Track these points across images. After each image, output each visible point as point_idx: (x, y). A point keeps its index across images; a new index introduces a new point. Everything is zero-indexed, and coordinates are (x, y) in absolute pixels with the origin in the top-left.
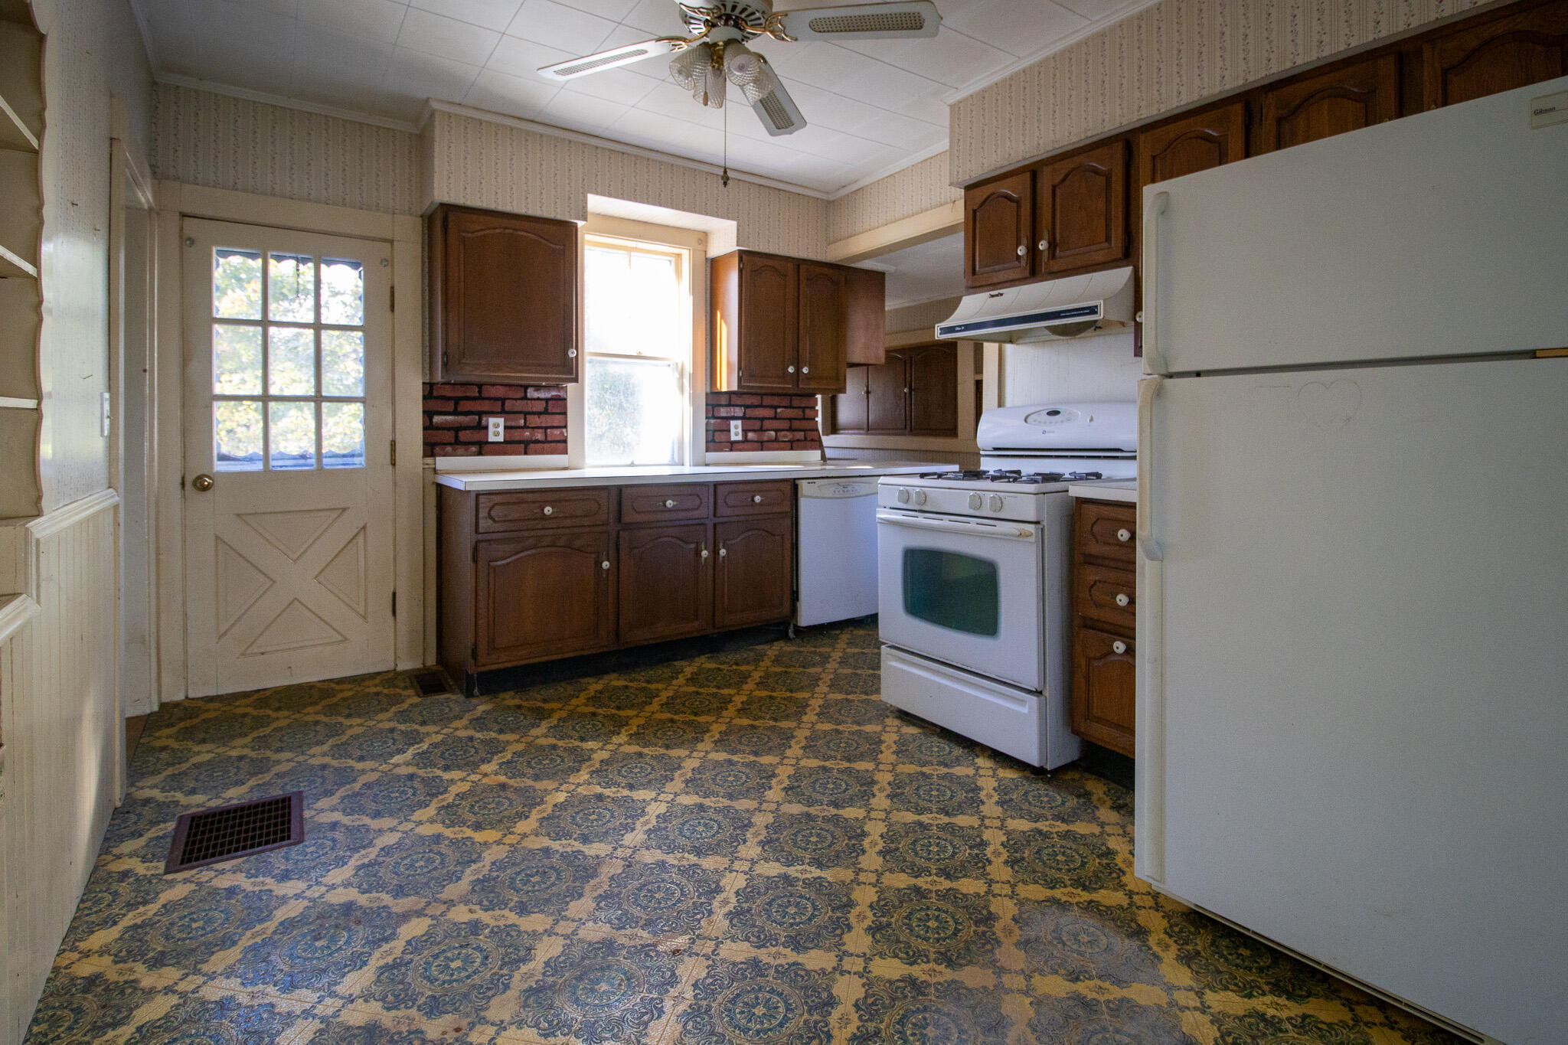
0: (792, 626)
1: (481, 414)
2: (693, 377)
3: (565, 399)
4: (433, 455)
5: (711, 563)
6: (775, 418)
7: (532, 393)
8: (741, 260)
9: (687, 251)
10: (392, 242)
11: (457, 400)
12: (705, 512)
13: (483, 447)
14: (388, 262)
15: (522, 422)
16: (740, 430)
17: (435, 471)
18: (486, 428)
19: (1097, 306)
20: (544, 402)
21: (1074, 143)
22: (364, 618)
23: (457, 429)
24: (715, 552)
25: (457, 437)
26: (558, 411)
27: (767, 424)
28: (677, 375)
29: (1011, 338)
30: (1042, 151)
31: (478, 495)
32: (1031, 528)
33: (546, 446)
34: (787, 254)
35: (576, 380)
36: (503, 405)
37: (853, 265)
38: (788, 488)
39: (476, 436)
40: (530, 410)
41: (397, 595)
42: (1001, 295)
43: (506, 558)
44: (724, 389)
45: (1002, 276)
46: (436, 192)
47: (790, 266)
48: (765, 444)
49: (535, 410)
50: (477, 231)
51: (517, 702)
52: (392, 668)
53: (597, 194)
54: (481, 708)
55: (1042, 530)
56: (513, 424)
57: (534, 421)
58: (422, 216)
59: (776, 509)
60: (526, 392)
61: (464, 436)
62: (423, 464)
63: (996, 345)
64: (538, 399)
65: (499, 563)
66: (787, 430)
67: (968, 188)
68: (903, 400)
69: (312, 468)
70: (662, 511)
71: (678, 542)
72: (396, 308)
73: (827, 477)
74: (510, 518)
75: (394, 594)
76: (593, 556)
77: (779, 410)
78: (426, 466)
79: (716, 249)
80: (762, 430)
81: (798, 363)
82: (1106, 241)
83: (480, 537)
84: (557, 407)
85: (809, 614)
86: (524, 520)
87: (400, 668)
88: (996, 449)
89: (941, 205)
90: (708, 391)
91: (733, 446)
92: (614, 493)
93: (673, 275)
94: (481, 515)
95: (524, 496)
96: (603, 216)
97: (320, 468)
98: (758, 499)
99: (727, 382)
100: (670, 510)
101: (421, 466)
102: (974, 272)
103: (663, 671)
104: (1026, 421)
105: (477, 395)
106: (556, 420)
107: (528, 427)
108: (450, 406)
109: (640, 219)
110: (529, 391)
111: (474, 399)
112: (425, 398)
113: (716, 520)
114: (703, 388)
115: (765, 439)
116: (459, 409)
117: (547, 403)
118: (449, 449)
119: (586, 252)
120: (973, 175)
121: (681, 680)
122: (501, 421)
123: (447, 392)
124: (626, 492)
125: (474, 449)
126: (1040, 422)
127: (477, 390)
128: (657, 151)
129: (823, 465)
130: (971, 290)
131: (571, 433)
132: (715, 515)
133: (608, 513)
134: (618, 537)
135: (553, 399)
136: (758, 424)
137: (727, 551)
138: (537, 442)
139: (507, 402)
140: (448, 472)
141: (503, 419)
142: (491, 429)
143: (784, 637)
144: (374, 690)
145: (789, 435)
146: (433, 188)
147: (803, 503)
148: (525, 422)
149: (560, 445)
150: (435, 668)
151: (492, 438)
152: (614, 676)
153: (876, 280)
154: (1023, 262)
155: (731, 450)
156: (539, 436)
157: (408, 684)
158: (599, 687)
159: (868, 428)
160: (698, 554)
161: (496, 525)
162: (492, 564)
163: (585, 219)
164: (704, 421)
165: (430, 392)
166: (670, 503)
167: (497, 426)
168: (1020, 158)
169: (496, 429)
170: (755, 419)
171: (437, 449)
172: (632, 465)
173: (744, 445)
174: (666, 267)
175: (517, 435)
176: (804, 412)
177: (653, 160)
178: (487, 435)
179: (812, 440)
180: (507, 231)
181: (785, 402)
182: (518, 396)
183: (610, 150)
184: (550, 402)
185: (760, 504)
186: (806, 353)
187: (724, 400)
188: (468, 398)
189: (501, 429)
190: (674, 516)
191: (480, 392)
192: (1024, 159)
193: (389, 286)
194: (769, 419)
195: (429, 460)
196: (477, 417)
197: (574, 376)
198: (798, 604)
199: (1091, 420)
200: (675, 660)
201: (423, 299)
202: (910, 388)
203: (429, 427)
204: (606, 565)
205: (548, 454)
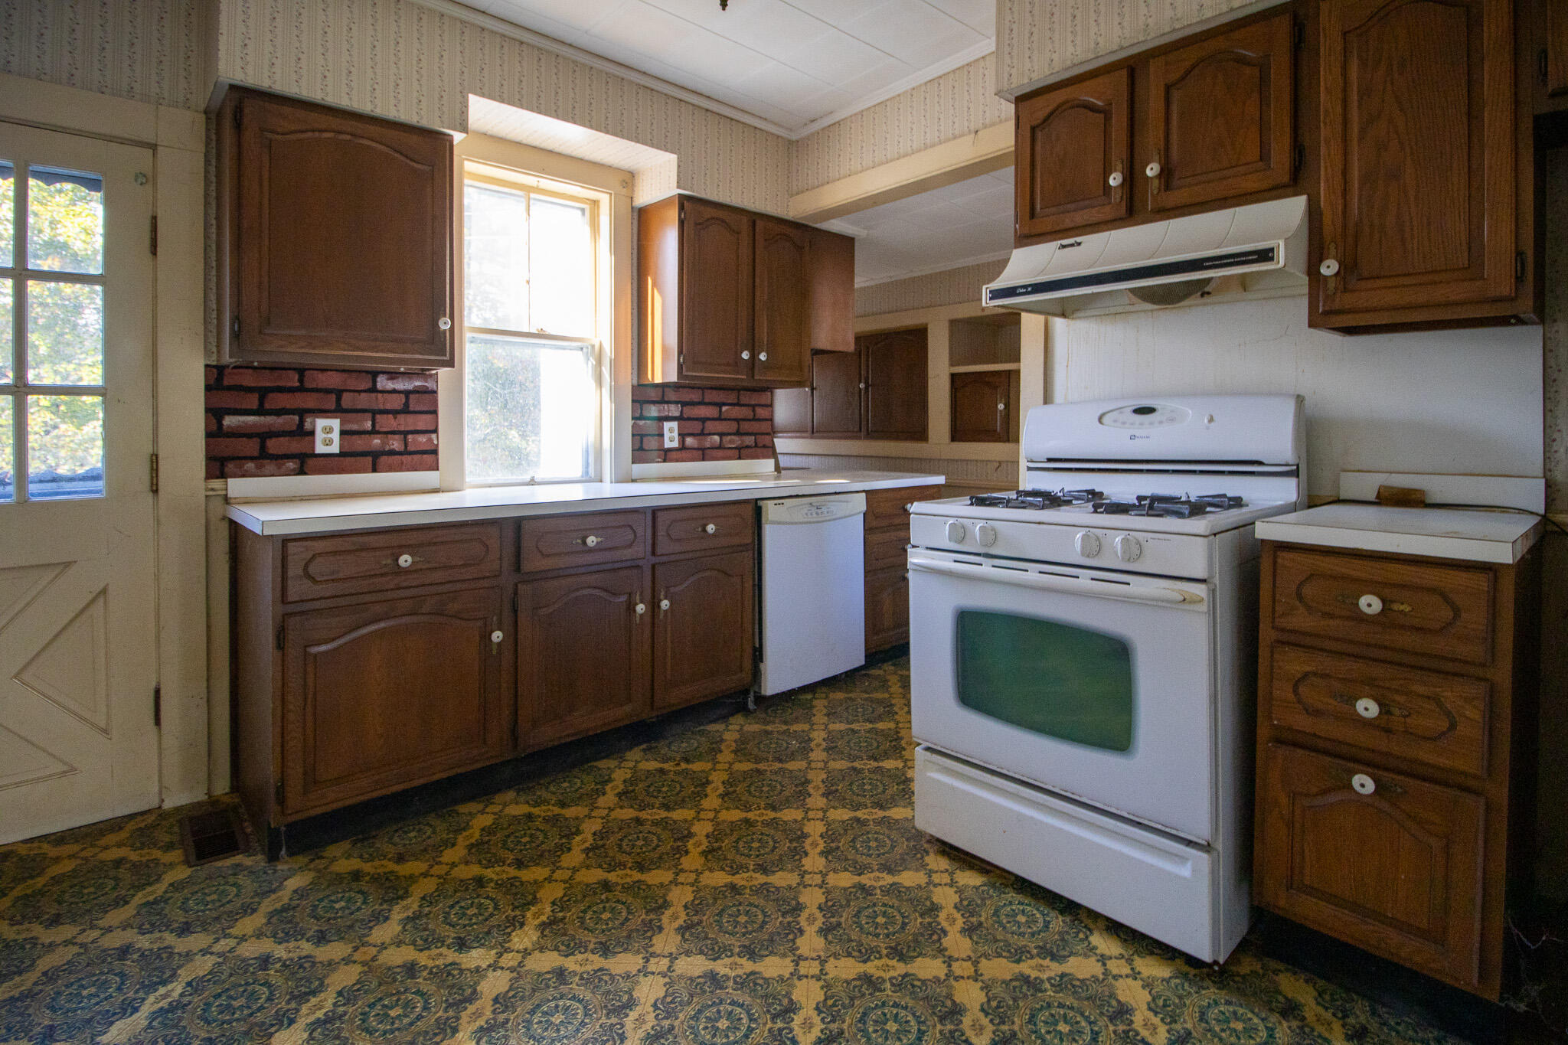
0: (752, 694)
1: (303, 413)
2: (615, 364)
3: (435, 392)
4: (223, 475)
5: (648, 619)
6: (720, 419)
7: (382, 383)
8: (682, 208)
9: (608, 196)
10: (153, 147)
11: (263, 392)
12: (639, 550)
13: (306, 462)
14: (147, 179)
15: (368, 425)
16: (676, 434)
17: (227, 500)
18: (312, 433)
19: (1272, 250)
20: (403, 396)
21: (1208, 20)
22: (105, 731)
23: (264, 436)
24: (654, 605)
25: (263, 447)
26: (425, 409)
27: (710, 426)
28: (592, 361)
29: (1065, 310)
30: (1153, 35)
31: (286, 541)
32: (1200, 590)
33: (406, 458)
34: (742, 206)
35: (450, 363)
36: (339, 400)
37: (818, 226)
38: (749, 511)
39: (295, 446)
40: (381, 407)
41: (162, 692)
42: (1079, 244)
43: (333, 640)
44: (658, 380)
45: (1080, 218)
46: (222, 66)
47: (745, 220)
48: (708, 452)
49: (388, 407)
50: (292, 132)
51: (355, 864)
52: (155, 803)
53: (483, 95)
54: (294, 883)
55: (1214, 591)
56: (355, 427)
57: (386, 422)
58: (205, 112)
59: (736, 541)
60: (374, 382)
61: (274, 445)
62: (207, 489)
63: (1041, 318)
64: (394, 391)
65: (323, 648)
66: (734, 434)
67: (1021, 100)
68: (857, 397)
69: (8, 500)
70: (582, 552)
71: (603, 594)
72: (159, 249)
73: (797, 496)
74: (341, 575)
75: (157, 692)
76: (479, 623)
77: (724, 409)
78: (211, 493)
79: (648, 194)
80: (703, 434)
81: (753, 346)
82: (1261, 160)
83: (290, 608)
84: (423, 403)
85: (776, 679)
86: (364, 577)
87: (168, 805)
88: (1050, 460)
89: (955, 138)
90: (635, 382)
91: (666, 455)
92: (509, 533)
93: (587, 229)
94: (291, 573)
95: (366, 539)
96: (492, 137)
97: (23, 501)
98: (711, 528)
99: (662, 369)
100: (591, 550)
101: (203, 493)
102: (1032, 215)
103: (583, 781)
104: (1100, 420)
105: (298, 384)
106: (422, 421)
107: (378, 433)
108: (253, 401)
109: (542, 146)
110: (379, 379)
111: (291, 390)
112: (208, 388)
113: (654, 560)
114: (628, 379)
115: (708, 445)
116: (267, 406)
117: (407, 398)
118: (250, 466)
119: (467, 190)
120: (1035, 76)
121: (609, 798)
122: (335, 423)
123: (248, 380)
124: (526, 527)
125: (291, 465)
126: (1124, 423)
127: (297, 377)
128: (570, 45)
129: (778, 478)
130: (1025, 241)
131: (443, 440)
132: (653, 553)
133: (501, 559)
134: (516, 593)
135: (416, 391)
136: (697, 427)
137: (671, 604)
138: (392, 453)
139: (346, 396)
140: (249, 502)
141: (338, 421)
142: (319, 436)
143: (743, 709)
144: (115, 854)
145: (737, 441)
146: (217, 59)
147: (768, 531)
148: (373, 425)
149: (428, 458)
150: (227, 800)
151: (320, 449)
152: (511, 795)
153: (845, 245)
154: (1116, 197)
155: (665, 461)
156: (396, 444)
157: (175, 838)
158: (487, 820)
159: (813, 431)
160: (631, 608)
161: (317, 587)
162: (308, 649)
163: (464, 129)
164: (630, 422)
165: (217, 380)
166: (592, 541)
167: (328, 430)
168: (1115, 47)
169: (327, 433)
170: (697, 419)
171: (230, 467)
172: (532, 482)
173: (682, 453)
174: (575, 221)
175: (359, 444)
176: (754, 411)
177: (564, 58)
178: (313, 442)
179: (764, 446)
180: (342, 137)
181: (732, 397)
182: (362, 387)
183: (503, 36)
184: (412, 396)
185: (714, 535)
186: (763, 333)
187: (653, 394)
188: (281, 390)
189: (336, 436)
190: (598, 557)
191: (301, 381)
192: (1122, 48)
193: (149, 217)
194: (713, 419)
195: (217, 484)
196: (297, 418)
197: (447, 358)
198: (762, 666)
199: (1211, 420)
200: (596, 760)
201: (206, 237)
202: (866, 383)
203: (215, 433)
204: (497, 636)
205: (408, 470)
